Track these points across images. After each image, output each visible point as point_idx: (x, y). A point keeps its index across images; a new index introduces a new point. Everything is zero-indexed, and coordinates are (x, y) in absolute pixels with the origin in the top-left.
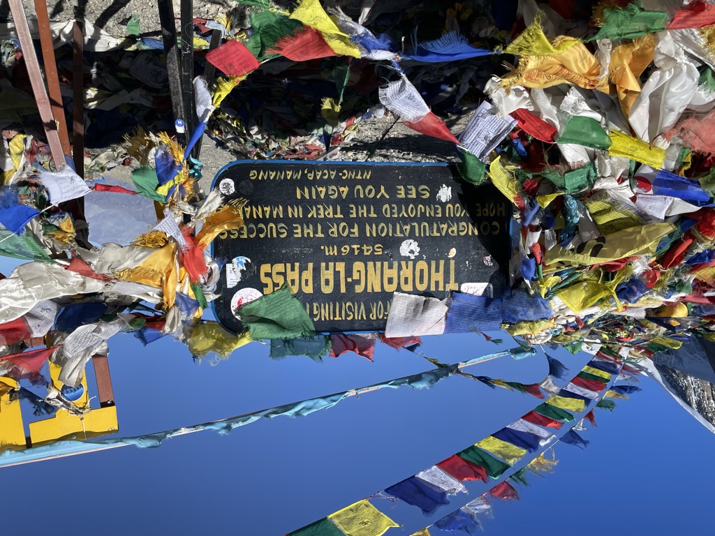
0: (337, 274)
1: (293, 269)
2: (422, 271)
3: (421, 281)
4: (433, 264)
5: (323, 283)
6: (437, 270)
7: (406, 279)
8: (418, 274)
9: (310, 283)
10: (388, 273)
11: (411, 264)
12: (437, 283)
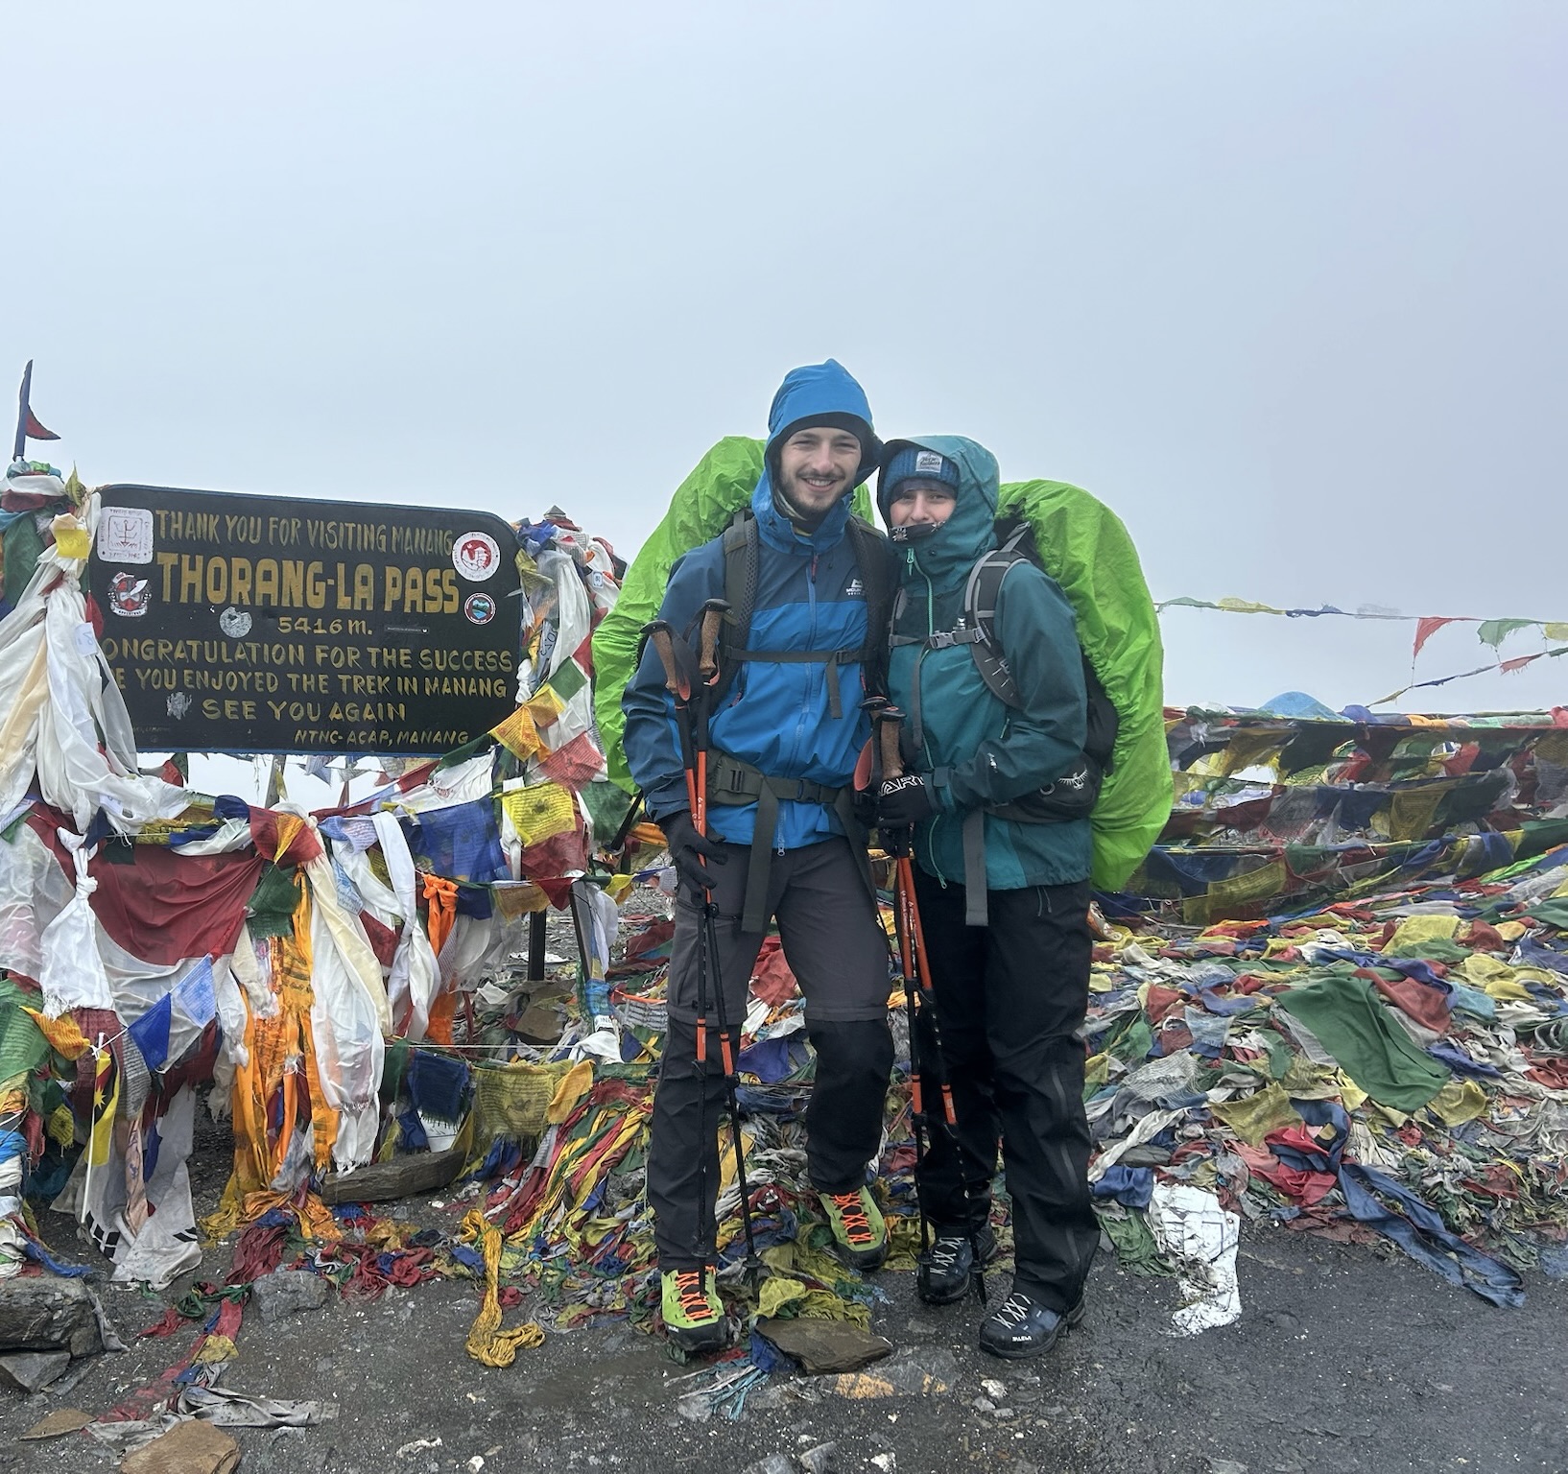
0: (350, 591)
1: (414, 603)
2: (217, 588)
3: (218, 571)
4: (198, 598)
5: (371, 581)
6: (192, 587)
7: (242, 576)
8: (224, 583)
9: (389, 582)
11: (235, 600)
12: (192, 567)
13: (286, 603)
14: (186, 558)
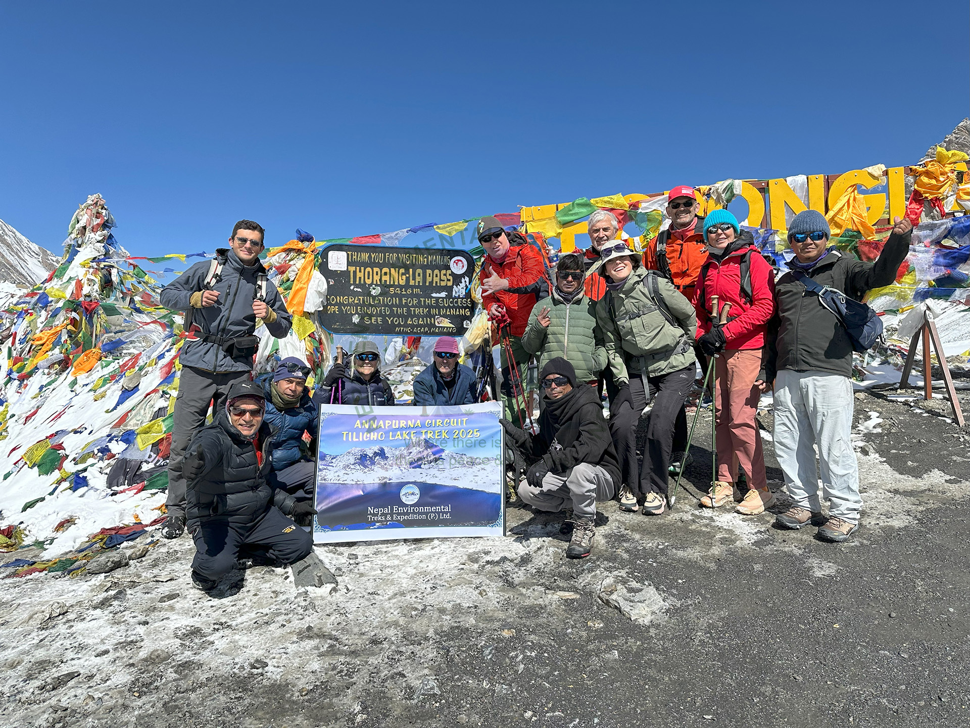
0: (414, 279)
1: (436, 282)
2: (369, 278)
3: (369, 272)
4: (362, 282)
5: (421, 275)
6: (360, 278)
7: (377, 274)
8: (371, 277)
9: (428, 275)
10: (386, 278)
11: (375, 283)
12: (360, 271)
13: (392, 283)
14: (358, 268)
